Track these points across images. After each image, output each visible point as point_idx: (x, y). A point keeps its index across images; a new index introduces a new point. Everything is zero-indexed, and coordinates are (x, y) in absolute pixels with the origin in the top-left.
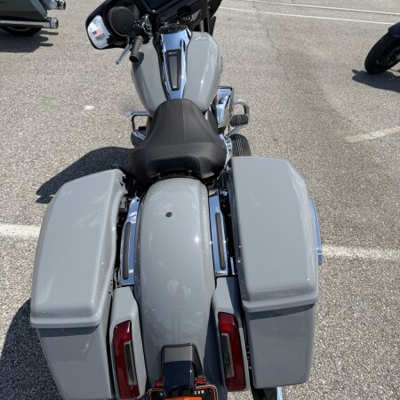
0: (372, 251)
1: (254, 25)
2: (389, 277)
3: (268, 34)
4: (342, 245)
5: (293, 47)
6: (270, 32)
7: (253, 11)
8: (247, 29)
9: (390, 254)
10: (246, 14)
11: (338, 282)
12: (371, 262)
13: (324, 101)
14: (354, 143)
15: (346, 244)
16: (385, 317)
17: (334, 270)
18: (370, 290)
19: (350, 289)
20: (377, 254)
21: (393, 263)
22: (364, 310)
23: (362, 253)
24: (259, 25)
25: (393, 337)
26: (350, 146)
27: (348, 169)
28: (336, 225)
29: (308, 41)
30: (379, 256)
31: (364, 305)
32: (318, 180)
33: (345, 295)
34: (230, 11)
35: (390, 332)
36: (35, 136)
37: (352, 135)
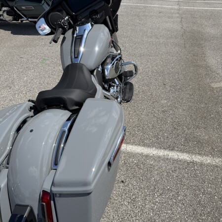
0: (205, 158)
1: (174, 15)
2: (211, 176)
3: (182, 20)
4: (186, 152)
5: (195, 28)
6: (183, 19)
7: (176, 7)
8: (169, 17)
9: (217, 161)
10: (172, 9)
11: (175, 175)
12: (201, 165)
13: (205, 61)
14: (216, 88)
15: (188, 152)
16: (200, 201)
17: (175, 167)
18: (195, 183)
19: (181, 181)
20: (208, 160)
21: (217, 166)
22: (186, 195)
23: (197, 158)
24: (177, 15)
25: (201, 215)
26: (212, 89)
27: (206, 104)
28: (186, 140)
29: (206, 23)
30: (209, 161)
31: (188, 192)
32: (184, 110)
33: (177, 184)
34: (162, 8)
35: (199, 212)
36: (32, 80)
37: (216, 82)
